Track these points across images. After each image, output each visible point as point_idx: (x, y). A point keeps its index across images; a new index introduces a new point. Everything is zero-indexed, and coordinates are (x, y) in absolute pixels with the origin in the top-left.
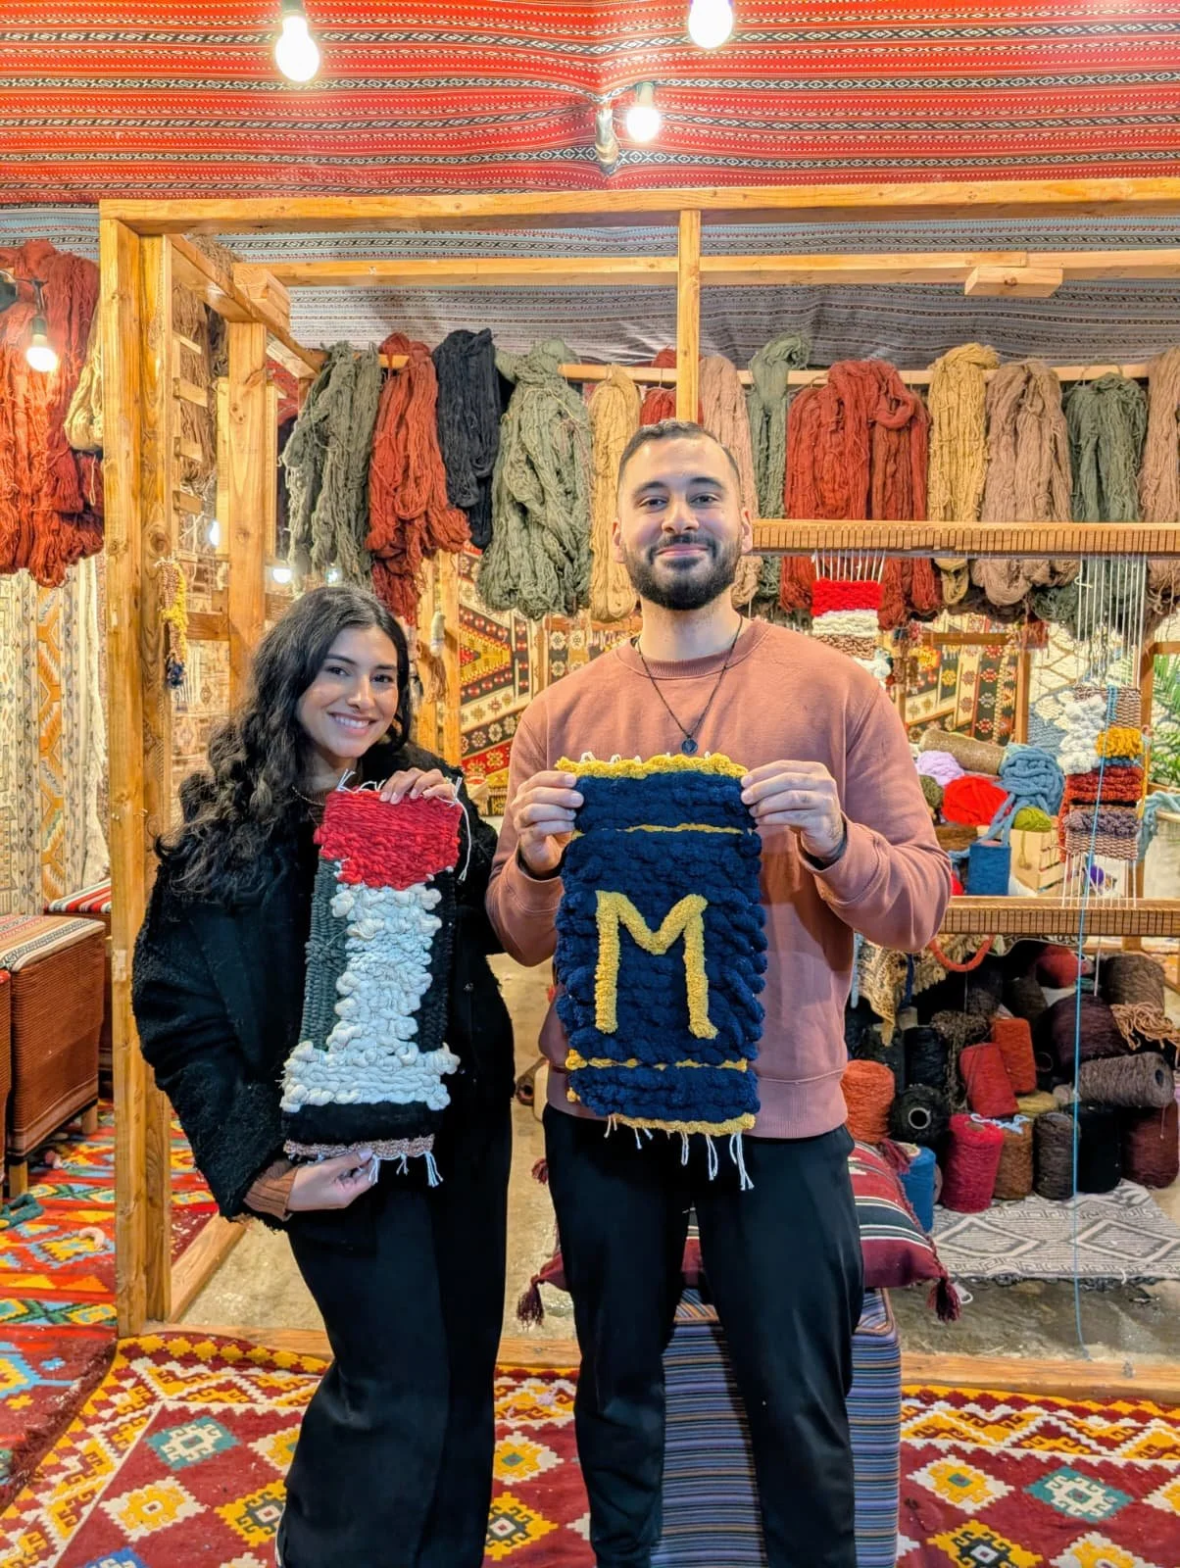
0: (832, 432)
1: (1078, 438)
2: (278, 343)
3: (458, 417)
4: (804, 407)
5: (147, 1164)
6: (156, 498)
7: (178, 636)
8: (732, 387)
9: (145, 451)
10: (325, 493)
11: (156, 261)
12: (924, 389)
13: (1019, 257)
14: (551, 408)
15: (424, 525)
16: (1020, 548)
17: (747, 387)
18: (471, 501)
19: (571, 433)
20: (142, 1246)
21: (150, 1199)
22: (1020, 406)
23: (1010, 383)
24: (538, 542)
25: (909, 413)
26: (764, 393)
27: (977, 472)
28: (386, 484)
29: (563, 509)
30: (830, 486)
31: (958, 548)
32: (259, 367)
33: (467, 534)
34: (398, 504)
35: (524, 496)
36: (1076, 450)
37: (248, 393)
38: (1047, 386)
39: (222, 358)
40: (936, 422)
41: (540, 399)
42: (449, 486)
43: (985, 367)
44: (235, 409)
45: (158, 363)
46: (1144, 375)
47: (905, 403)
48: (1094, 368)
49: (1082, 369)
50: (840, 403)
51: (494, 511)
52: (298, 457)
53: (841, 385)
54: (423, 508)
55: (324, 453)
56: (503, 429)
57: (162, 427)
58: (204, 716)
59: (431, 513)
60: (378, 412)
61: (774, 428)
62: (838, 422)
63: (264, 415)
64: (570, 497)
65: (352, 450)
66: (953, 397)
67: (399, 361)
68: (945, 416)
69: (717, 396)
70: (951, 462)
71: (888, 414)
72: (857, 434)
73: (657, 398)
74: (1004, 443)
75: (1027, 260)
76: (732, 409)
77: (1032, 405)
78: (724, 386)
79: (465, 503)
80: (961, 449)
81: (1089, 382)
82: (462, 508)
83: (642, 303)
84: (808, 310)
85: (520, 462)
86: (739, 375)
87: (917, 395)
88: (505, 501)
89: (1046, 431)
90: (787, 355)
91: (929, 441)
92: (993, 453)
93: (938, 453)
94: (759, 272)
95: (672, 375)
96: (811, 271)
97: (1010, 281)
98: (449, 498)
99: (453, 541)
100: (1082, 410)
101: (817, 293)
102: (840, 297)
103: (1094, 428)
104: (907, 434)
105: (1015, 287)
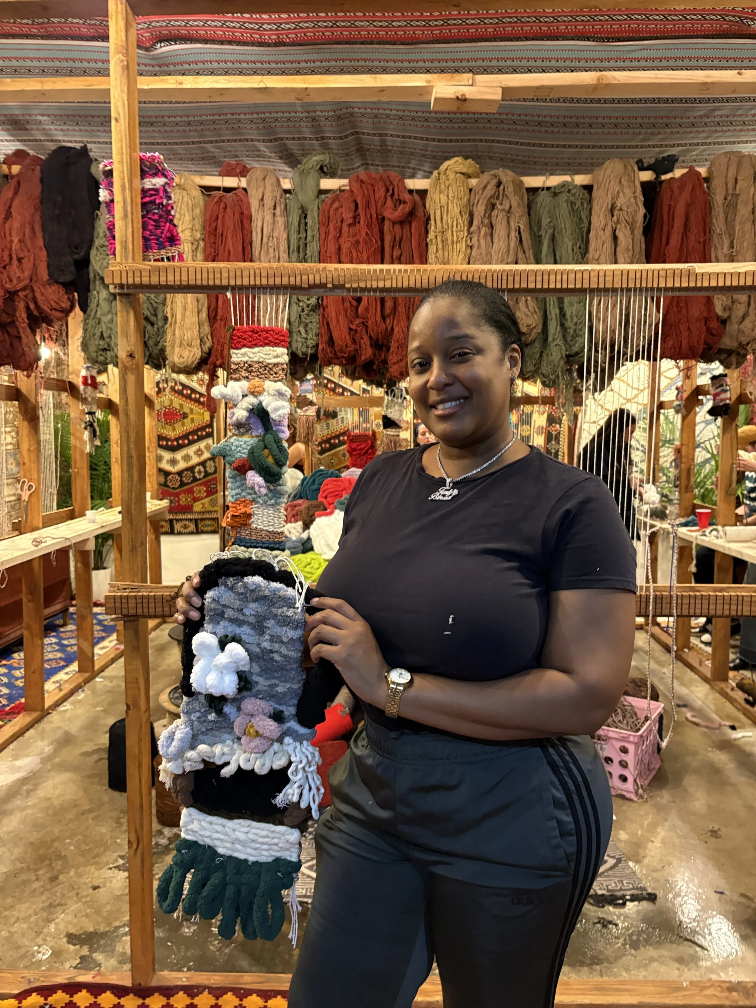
0: (350, 225)
1: (539, 230)
3: (57, 211)
4: (331, 206)
8: (273, 191)
12: (423, 193)
13: (467, 77)
15: (31, 296)
17: (287, 191)
18: (68, 278)
22: (493, 206)
23: (485, 187)
25: (407, 208)
26: (301, 197)
27: (461, 256)
31: (348, 286)
34: (6, 279)
36: (537, 240)
40: (432, 218)
42: (49, 266)
43: (469, 176)
46: (590, 183)
47: (405, 202)
48: (552, 177)
49: (544, 178)
50: (356, 204)
51: (91, 287)
53: (355, 190)
54: (27, 282)
56: (97, 223)
59: (35, 288)
61: (310, 223)
62: (355, 218)
66: (444, 198)
67: (16, 169)
68: (438, 213)
69: (260, 197)
70: (443, 248)
71: (390, 210)
72: (369, 226)
73: (216, 200)
74: (483, 233)
75: (473, 80)
76: (272, 207)
77: (501, 204)
78: (266, 190)
79: (62, 280)
80: (450, 238)
81: (548, 189)
82: (61, 283)
83: (211, 127)
84: (346, 137)
85: (104, 246)
86: (282, 183)
87: (417, 197)
88: (97, 278)
89: (512, 223)
90: (318, 167)
91: (427, 232)
92: (475, 241)
93: (434, 241)
94: (266, 89)
95: (230, 182)
96: (306, 88)
97: (460, 97)
98: (49, 275)
99: (55, 309)
100: (542, 208)
101: (346, 121)
102: (365, 125)
103: (550, 222)
104: (408, 227)
105: (466, 102)
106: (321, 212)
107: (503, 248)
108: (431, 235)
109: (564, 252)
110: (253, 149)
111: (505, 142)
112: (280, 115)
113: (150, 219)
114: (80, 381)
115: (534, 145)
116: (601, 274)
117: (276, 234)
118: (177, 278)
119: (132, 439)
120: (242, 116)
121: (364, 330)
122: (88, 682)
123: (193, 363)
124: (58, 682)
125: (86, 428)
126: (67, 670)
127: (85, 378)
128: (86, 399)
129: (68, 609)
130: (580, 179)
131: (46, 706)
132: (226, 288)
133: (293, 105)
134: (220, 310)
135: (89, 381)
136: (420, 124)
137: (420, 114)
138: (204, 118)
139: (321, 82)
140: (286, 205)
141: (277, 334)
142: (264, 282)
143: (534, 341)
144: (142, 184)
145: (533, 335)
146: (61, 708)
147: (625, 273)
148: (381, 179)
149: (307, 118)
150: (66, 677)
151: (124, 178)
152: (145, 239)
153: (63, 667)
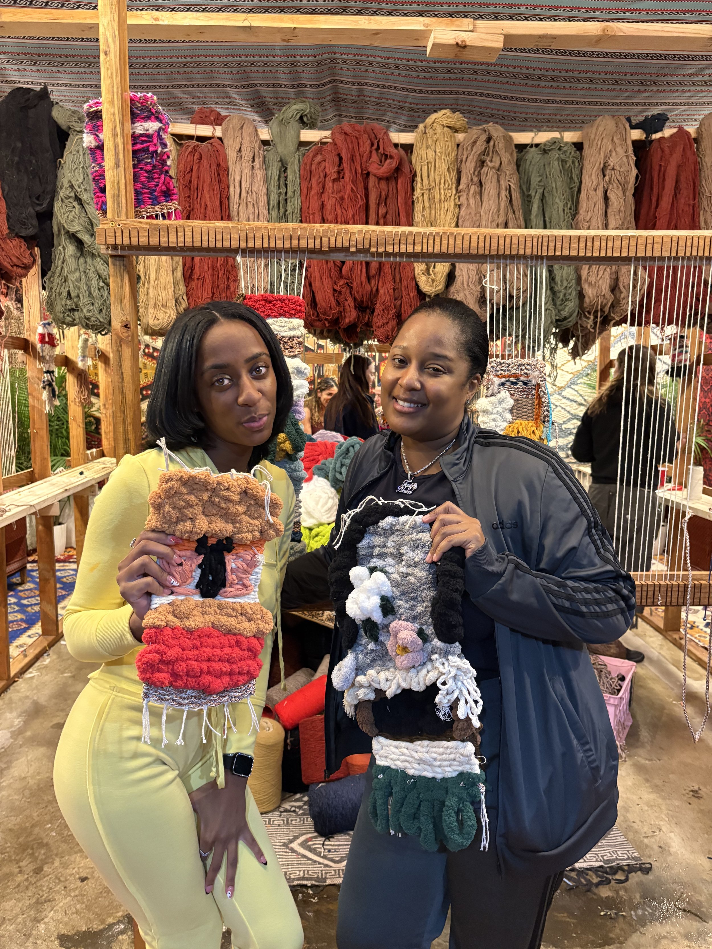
0: (334, 180)
1: (529, 189)
3: (16, 159)
4: (312, 160)
8: (251, 141)
12: (408, 148)
13: (467, 22)
17: (265, 143)
18: (30, 231)
22: (483, 162)
23: (475, 142)
24: (91, 268)
25: (395, 165)
26: (280, 149)
27: (450, 215)
31: (373, 250)
35: (75, 227)
36: (527, 200)
38: (502, 145)
40: (419, 175)
42: (8, 218)
43: (456, 131)
46: (580, 141)
47: (391, 157)
48: (540, 134)
49: (532, 134)
50: (340, 157)
51: (55, 242)
53: (339, 142)
56: (60, 172)
61: (290, 177)
62: (339, 173)
66: (431, 153)
68: (425, 169)
69: (238, 148)
70: (430, 207)
71: (376, 166)
72: (354, 182)
73: (190, 149)
74: (472, 192)
75: (474, 26)
76: (251, 159)
77: (491, 161)
78: (244, 141)
79: (24, 233)
80: (437, 196)
81: (537, 145)
82: (22, 237)
83: (181, 70)
84: (323, 85)
85: (70, 197)
86: (259, 133)
87: (402, 152)
88: (63, 232)
89: (502, 182)
90: (298, 117)
91: (413, 189)
92: (463, 199)
93: (420, 199)
94: (250, 27)
95: (204, 130)
96: (295, 28)
97: (460, 43)
98: (9, 228)
99: (17, 266)
100: (532, 166)
101: (325, 67)
102: (345, 73)
103: (540, 181)
104: (394, 184)
105: (466, 50)
106: (303, 166)
107: (494, 208)
108: (418, 193)
109: (554, 214)
110: (223, 95)
111: (488, 95)
112: (257, 58)
113: (141, 169)
114: (37, 337)
115: (517, 99)
116: (650, 241)
117: (255, 189)
118: (181, 239)
119: (129, 420)
120: (216, 59)
121: (348, 291)
122: (53, 645)
123: (168, 325)
124: (21, 646)
125: (44, 388)
126: (30, 632)
127: (42, 336)
128: (43, 357)
129: (26, 567)
130: (570, 136)
131: (12, 674)
132: (236, 251)
133: (273, 48)
134: (197, 269)
135: (47, 339)
136: (403, 73)
137: (405, 62)
138: (175, 59)
139: (310, 22)
140: (264, 157)
141: (293, 303)
142: (279, 245)
144: (132, 129)
145: (523, 299)
146: (27, 675)
147: (675, 239)
148: (365, 132)
149: (285, 62)
150: (30, 641)
151: (115, 121)
152: (137, 192)
153: (25, 630)
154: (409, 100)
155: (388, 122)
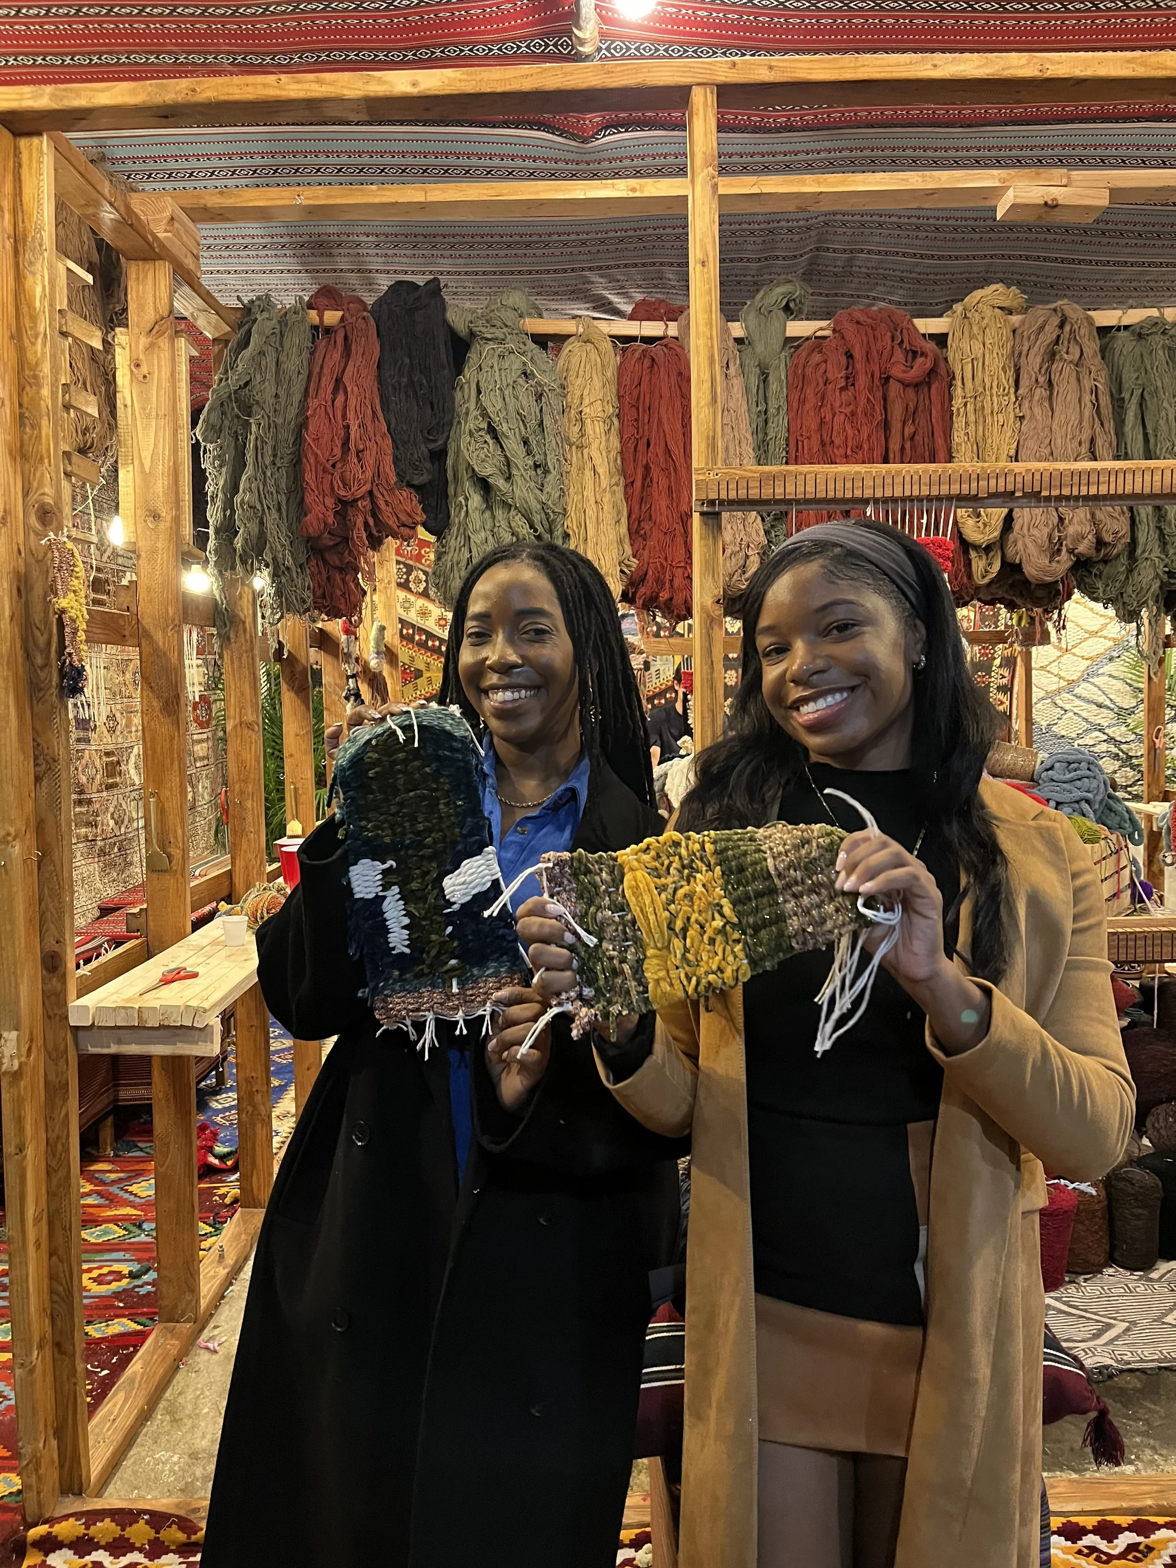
0: (842, 389)
1: (1120, 390)
2: (186, 289)
3: (405, 380)
4: (806, 363)
5: (52, 1302)
6: (42, 459)
7: (75, 632)
9: (25, 399)
10: (249, 471)
11: (34, 164)
12: (941, 340)
13: (1059, 173)
14: (514, 367)
15: (369, 507)
16: (1120, 491)
17: (739, 341)
18: (424, 478)
19: (539, 397)
20: (50, 1405)
21: (57, 1345)
22: (1054, 353)
23: (1041, 328)
24: (504, 524)
25: (929, 365)
26: (760, 348)
28: (322, 459)
29: (533, 484)
30: (842, 451)
31: (1045, 493)
32: (166, 314)
33: (421, 517)
34: (338, 483)
35: (486, 470)
36: (1119, 404)
37: (151, 347)
38: (1082, 332)
39: (118, 308)
40: (958, 377)
41: (502, 357)
42: (396, 461)
43: (1011, 313)
44: (138, 366)
45: (39, 290)
47: (922, 355)
48: (1130, 311)
49: (1119, 313)
50: (850, 356)
51: (451, 490)
52: (214, 431)
53: (845, 336)
54: (367, 487)
55: (247, 424)
56: (458, 395)
57: (46, 369)
58: (110, 748)
59: (376, 493)
60: (309, 377)
61: (772, 387)
62: (847, 378)
63: (173, 374)
64: (539, 471)
65: (279, 421)
66: (977, 347)
67: (332, 317)
68: (967, 368)
70: (977, 422)
71: (903, 368)
72: (871, 391)
73: (637, 355)
74: (1037, 397)
75: (1068, 178)
76: (724, 365)
77: (1067, 353)
79: (416, 480)
80: (987, 406)
81: (1126, 327)
82: (413, 486)
83: (613, 247)
84: (801, 255)
85: (480, 430)
86: (728, 328)
87: (935, 346)
88: (465, 475)
89: (1085, 382)
90: (784, 303)
91: (951, 398)
92: (1026, 409)
93: (962, 410)
94: (759, 194)
95: (652, 328)
96: (820, 193)
97: (1050, 202)
98: (398, 474)
99: (404, 525)
100: (1123, 358)
101: (813, 233)
102: (836, 238)
103: (1137, 378)
104: (926, 390)
105: (1056, 210)
106: (791, 370)
107: (1074, 419)
108: (957, 403)
109: (1162, 422)
117: (732, 405)
120: (668, 231)
132: (867, 501)
136: (923, 235)
137: (931, 221)
138: (612, 234)
139: (842, 183)
140: (741, 361)
143: (1118, 555)
145: (1120, 547)
148: (881, 320)
149: (761, 230)
154: (918, 270)
155: (874, 298)
